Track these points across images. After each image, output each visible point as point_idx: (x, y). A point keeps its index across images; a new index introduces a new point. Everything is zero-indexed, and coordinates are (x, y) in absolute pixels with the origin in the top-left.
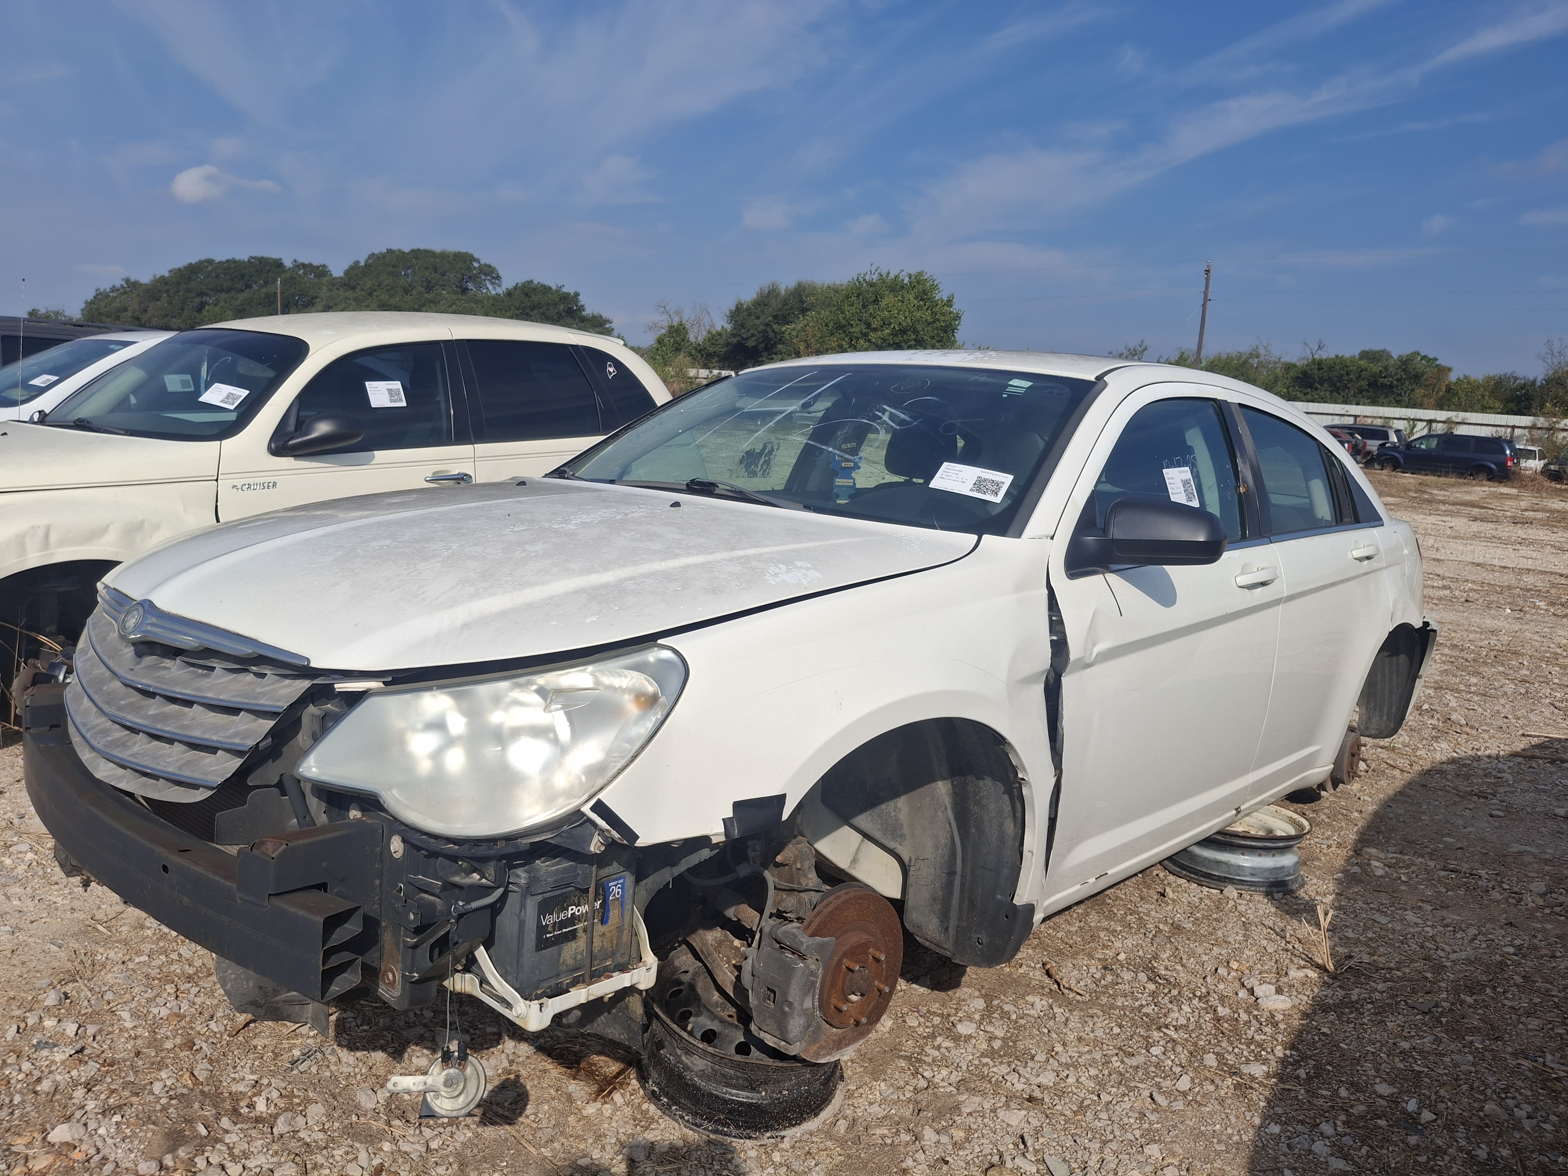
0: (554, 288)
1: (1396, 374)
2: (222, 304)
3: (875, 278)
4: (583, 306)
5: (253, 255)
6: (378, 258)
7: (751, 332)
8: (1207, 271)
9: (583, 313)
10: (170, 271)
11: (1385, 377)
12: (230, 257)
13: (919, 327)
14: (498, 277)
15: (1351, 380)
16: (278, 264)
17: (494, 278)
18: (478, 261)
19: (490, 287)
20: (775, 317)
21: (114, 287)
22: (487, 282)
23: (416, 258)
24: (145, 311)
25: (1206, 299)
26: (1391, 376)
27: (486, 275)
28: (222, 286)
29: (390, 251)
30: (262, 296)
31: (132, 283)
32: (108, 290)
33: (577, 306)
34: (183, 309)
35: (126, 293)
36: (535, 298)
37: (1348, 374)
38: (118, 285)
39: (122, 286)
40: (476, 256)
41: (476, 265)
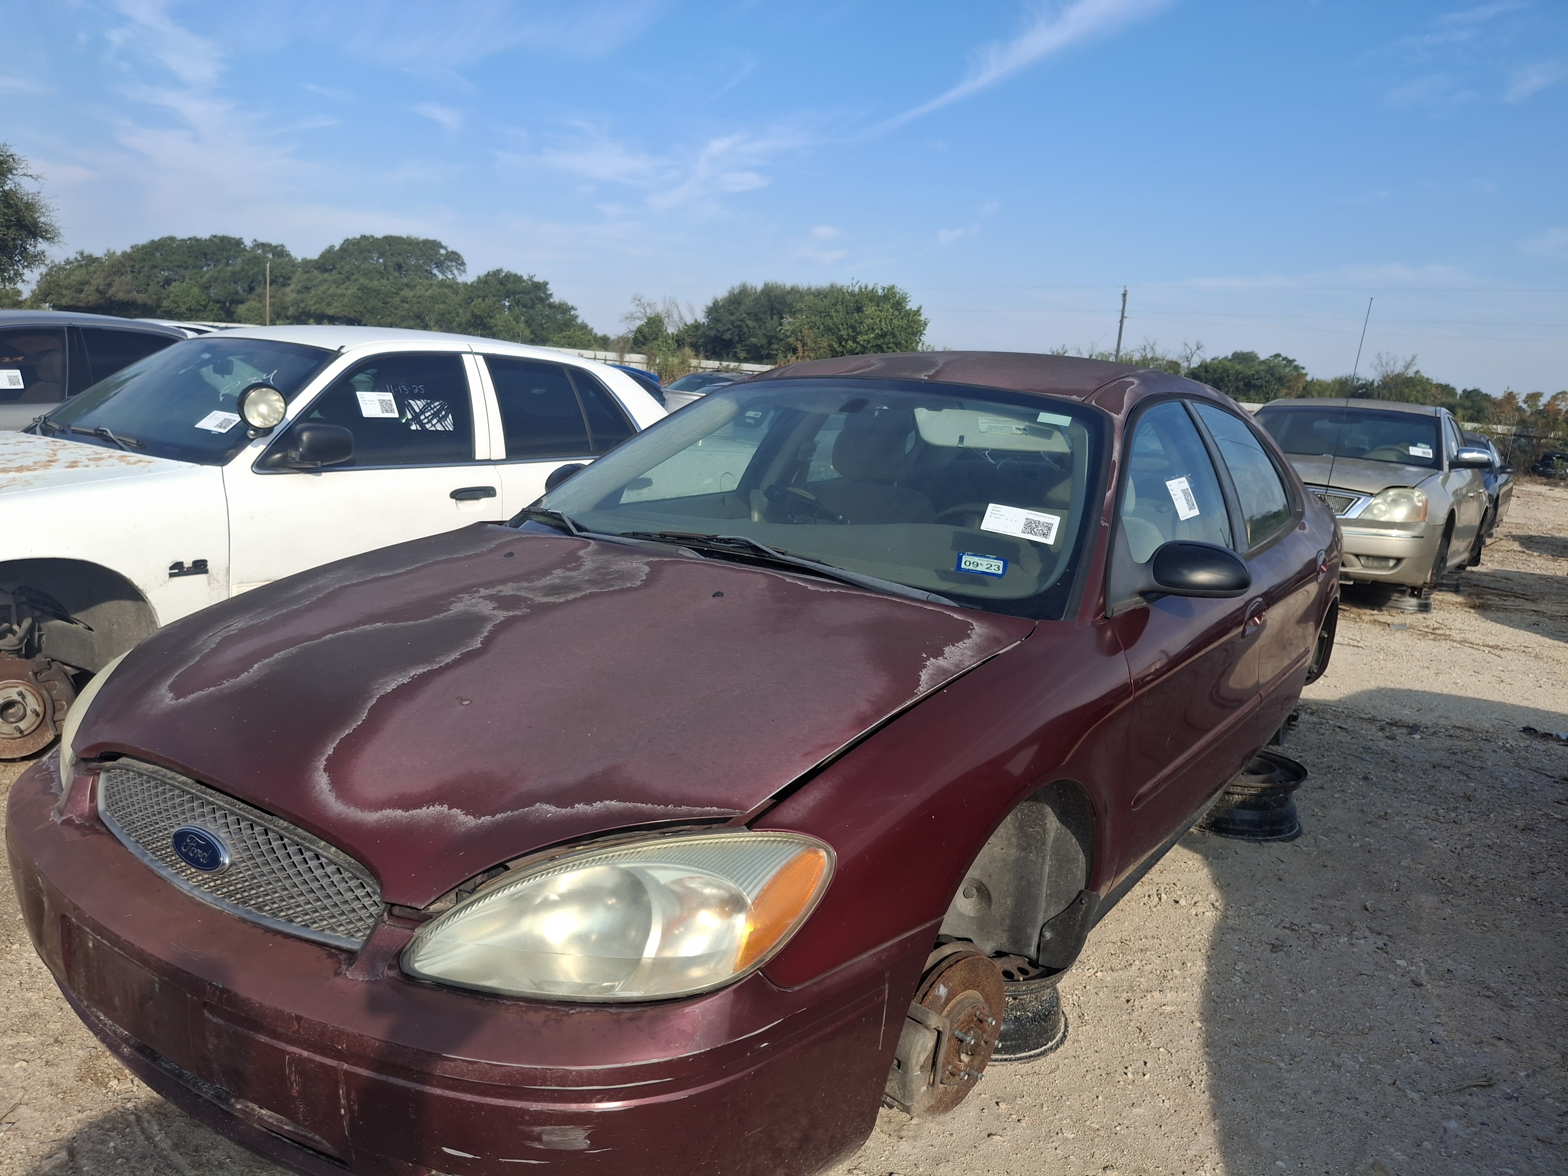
0: (525, 277)
1: (1265, 377)
2: (187, 280)
3: (857, 290)
4: (551, 294)
5: (214, 234)
6: (354, 244)
7: (727, 326)
8: (1124, 295)
9: (552, 300)
10: (132, 247)
11: (1257, 379)
12: (191, 236)
13: (897, 332)
14: (463, 264)
15: (1230, 381)
16: (238, 243)
17: (460, 264)
18: (445, 248)
19: (456, 272)
20: (749, 314)
21: (68, 259)
22: (454, 268)
23: (389, 245)
24: (110, 285)
25: (1123, 317)
26: (1261, 378)
27: (451, 261)
28: (185, 263)
29: (364, 237)
30: (228, 274)
31: (87, 256)
32: (63, 263)
33: (545, 293)
34: (148, 285)
35: (82, 266)
36: (509, 286)
37: (1228, 376)
38: (72, 258)
39: (76, 259)
40: (443, 244)
41: (443, 251)
